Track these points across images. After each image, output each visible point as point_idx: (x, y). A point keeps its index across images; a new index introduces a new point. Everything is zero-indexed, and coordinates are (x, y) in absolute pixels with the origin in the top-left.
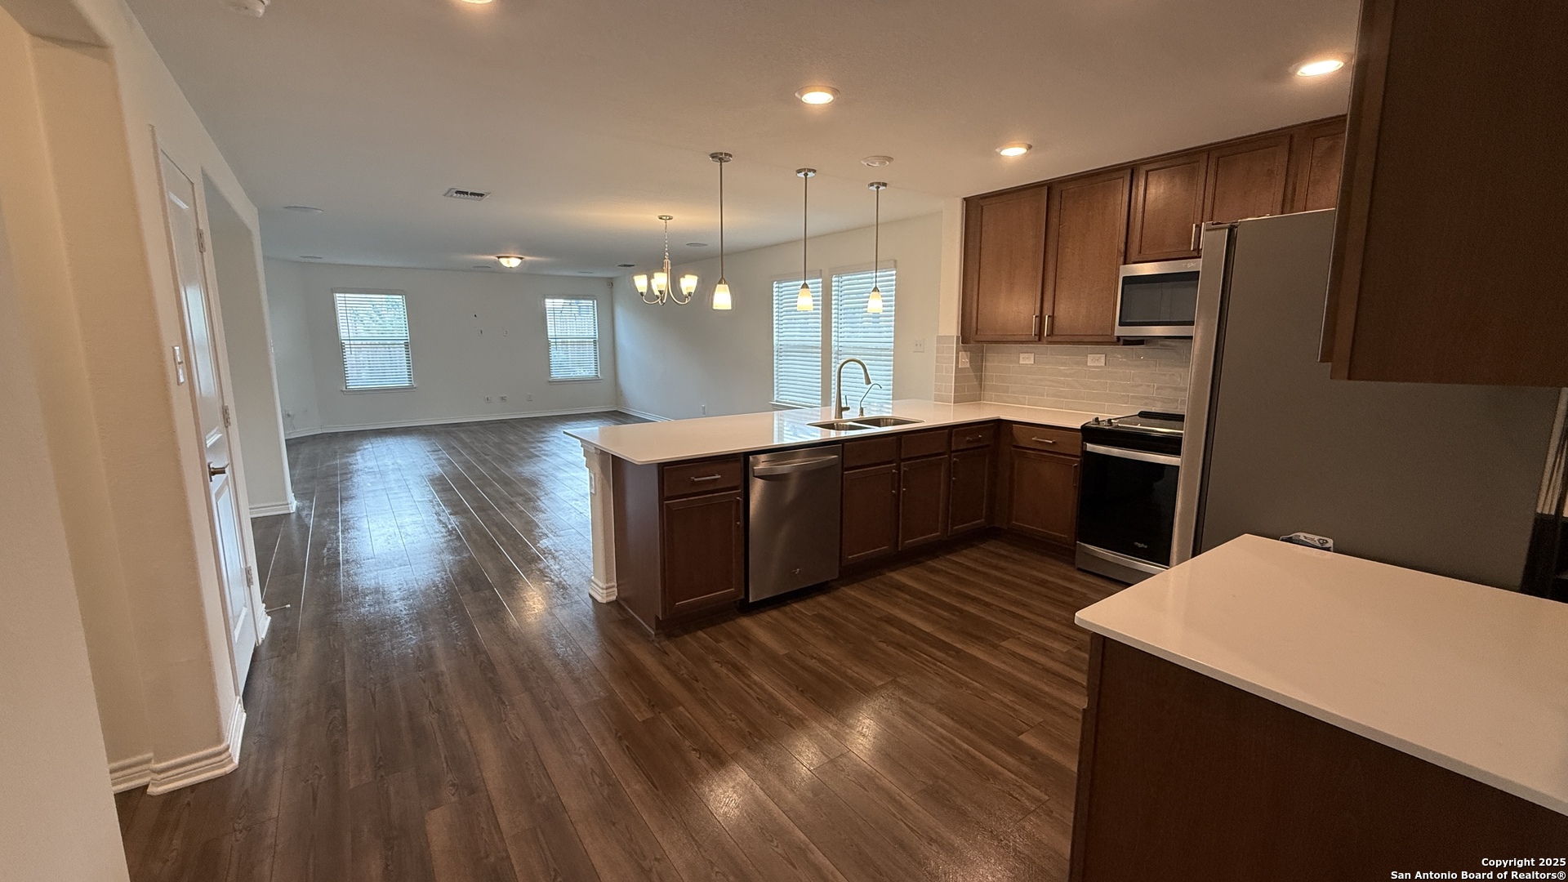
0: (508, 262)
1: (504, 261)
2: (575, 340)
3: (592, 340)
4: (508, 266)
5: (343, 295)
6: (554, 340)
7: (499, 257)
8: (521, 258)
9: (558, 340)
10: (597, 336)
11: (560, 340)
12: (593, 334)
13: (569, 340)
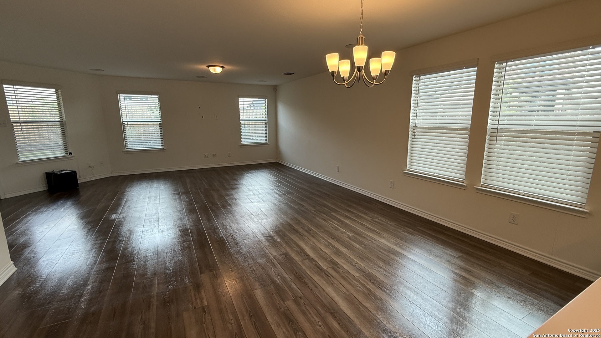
0: (215, 70)
1: (212, 69)
2: (254, 122)
3: (264, 122)
4: (214, 73)
5: (123, 95)
6: (243, 122)
7: (208, 66)
8: (223, 67)
9: (245, 122)
10: (267, 120)
11: (246, 122)
12: (265, 118)
13: (251, 122)
